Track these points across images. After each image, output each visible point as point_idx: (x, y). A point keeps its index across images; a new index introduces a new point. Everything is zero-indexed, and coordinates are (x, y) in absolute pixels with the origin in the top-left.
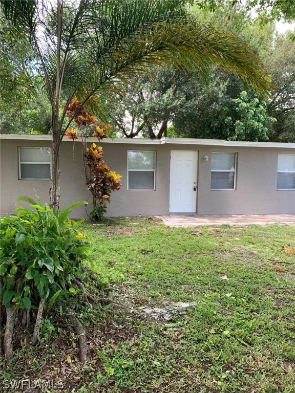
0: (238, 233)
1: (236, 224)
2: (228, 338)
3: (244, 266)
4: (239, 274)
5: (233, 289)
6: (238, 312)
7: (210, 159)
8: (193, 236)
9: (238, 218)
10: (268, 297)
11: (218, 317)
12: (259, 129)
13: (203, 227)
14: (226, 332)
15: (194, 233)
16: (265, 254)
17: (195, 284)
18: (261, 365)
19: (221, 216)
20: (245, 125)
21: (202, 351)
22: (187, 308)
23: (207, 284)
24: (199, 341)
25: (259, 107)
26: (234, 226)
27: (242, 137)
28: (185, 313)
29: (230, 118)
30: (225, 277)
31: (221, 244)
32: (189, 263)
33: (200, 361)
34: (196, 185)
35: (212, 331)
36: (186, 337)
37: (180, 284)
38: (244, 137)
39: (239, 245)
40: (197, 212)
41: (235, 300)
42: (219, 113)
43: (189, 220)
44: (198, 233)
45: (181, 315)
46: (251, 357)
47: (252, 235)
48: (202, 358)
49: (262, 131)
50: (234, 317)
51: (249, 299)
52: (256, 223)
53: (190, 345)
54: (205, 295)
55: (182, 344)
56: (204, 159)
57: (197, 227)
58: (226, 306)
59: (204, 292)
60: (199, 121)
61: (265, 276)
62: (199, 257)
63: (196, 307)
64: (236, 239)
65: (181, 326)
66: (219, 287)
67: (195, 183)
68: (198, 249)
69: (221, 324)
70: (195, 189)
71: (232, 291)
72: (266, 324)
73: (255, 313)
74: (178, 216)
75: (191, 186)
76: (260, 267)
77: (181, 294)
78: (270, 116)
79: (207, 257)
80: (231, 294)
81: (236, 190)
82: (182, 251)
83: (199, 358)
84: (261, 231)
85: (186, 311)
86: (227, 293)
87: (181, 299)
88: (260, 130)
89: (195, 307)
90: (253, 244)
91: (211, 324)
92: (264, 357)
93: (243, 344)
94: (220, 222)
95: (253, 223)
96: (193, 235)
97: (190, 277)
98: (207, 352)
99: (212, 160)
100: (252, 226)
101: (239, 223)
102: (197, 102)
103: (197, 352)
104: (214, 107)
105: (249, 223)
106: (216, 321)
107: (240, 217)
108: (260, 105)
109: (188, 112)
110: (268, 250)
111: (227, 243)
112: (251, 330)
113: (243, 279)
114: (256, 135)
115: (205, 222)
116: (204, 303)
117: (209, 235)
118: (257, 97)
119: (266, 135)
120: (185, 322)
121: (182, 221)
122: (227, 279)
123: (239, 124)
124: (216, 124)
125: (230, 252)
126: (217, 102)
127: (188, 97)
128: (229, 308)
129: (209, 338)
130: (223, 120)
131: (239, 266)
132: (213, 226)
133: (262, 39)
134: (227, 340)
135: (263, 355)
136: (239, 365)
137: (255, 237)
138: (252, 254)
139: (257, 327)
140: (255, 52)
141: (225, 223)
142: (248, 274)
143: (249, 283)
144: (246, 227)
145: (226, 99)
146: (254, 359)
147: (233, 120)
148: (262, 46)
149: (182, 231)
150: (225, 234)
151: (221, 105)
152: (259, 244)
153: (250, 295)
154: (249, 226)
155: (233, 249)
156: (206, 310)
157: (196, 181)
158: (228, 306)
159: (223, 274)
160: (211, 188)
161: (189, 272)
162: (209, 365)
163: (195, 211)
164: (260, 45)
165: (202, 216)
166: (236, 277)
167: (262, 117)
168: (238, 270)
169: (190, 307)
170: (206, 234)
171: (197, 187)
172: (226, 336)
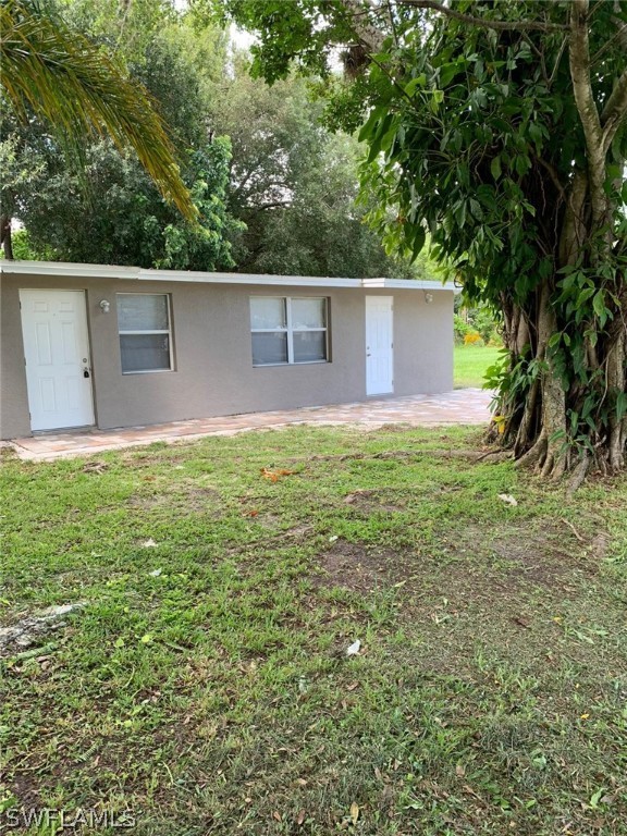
0: (182, 456)
1: (179, 438)
2: (150, 647)
3: (189, 517)
4: (179, 532)
5: (165, 561)
6: (171, 599)
7: (113, 307)
8: (87, 475)
9: (183, 428)
10: (228, 561)
11: (131, 617)
12: (214, 243)
13: (110, 453)
14: (146, 639)
15: (89, 467)
16: (230, 488)
17: (88, 566)
18: (204, 673)
19: (149, 426)
20: (186, 236)
21: (97, 680)
22: (66, 613)
23: (112, 563)
24: (91, 667)
25: (211, 199)
26: (176, 445)
27: (182, 261)
28: (63, 623)
29: (153, 218)
30: (150, 543)
31: (146, 482)
32: (77, 529)
33: (93, 699)
34: (87, 365)
35: (120, 643)
36: (64, 667)
37: (56, 572)
38: (187, 261)
39: (182, 478)
40: (96, 424)
41: (167, 580)
42: (130, 207)
43: (79, 443)
44: (97, 467)
45: (54, 630)
46: (188, 667)
47: (209, 457)
48: (98, 693)
49: (222, 249)
50: (162, 610)
51: (194, 573)
52: (218, 433)
53: (73, 679)
54: (108, 583)
55: (55, 680)
56: (101, 308)
57: (98, 455)
58: (149, 594)
59: (107, 579)
60: (88, 224)
61: (226, 527)
62: (100, 514)
63: (87, 607)
64: (178, 467)
65: (55, 650)
66: (138, 562)
67: (85, 361)
68: (98, 499)
69: (136, 627)
70: (86, 375)
71: (162, 565)
72: (219, 607)
73: (203, 594)
74: (54, 438)
75: (78, 368)
76: (219, 512)
77: (55, 591)
78: (236, 217)
79: (116, 512)
80: (160, 570)
81: (176, 370)
82: (62, 508)
83: (89, 695)
84: (226, 447)
85: (66, 619)
86: (152, 570)
87: (55, 599)
88: (218, 247)
89: (84, 609)
90: (209, 472)
91: (117, 631)
92: (211, 661)
93: (177, 651)
94: (146, 440)
95: (212, 434)
96: (87, 472)
97: (78, 556)
98: (106, 680)
99: (119, 310)
100: (210, 439)
101: (186, 437)
102: (76, 181)
103: (88, 685)
104: (114, 195)
105: (205, 435)
106: (127, 624)
107: (188, 424)
108: (212, 196)
109: (56, 200)
110: (235, 479)
111: (158, 478)
112: (193, 623)
113: (186, 539)
114: (210, 257)
115: (116, 442)
116: (105, 597)
117: (123, 467)
118: (205, 178)
119: (229, 258)
120: (63, 641)
121: (63, 446)
122: (154, 544)
123: (171, 232)
124: (125, 232)
125: (164, 494)
126: (122, 184)
127: (54, 167)
128: (154, 596)
129: (112, 656)
130: (139, 222)
131: (179, 517)
132: (131, 449)
133: (203, 54)
134: (147, 651)
135: (210, 658)
136: (165, 684)
137: (213, 459)
138: (207, 491)
139: (203, 617)
140: (191, 82)
141: (157, 439)
142: (195, 528)
143: (196, 544)
144: (199, 443)
145: (140, 177)
146: (195, 669)
147: (159, 223)
148: (204, 71)
149: (63, 466)
150: (156, 462)
151: (131, 190)
152: (221, 471)
153: (196, 565)
154: (204, 440)
155: (169, 489)
156: (107, 609)
157: (87, 356)
158: (154, 592)
159: (146, 538)
160: (124, 370)
161: (76, 546)
162: (111, 700)
163: (91, 421)
164: (200, 68)
165: (109, 431)
166: (173, 538)
167: (218, 221)
168: (177, 526)
169: (74, 611)
170: (117, 466)
171: (92, 370)
172: (146, 645)
